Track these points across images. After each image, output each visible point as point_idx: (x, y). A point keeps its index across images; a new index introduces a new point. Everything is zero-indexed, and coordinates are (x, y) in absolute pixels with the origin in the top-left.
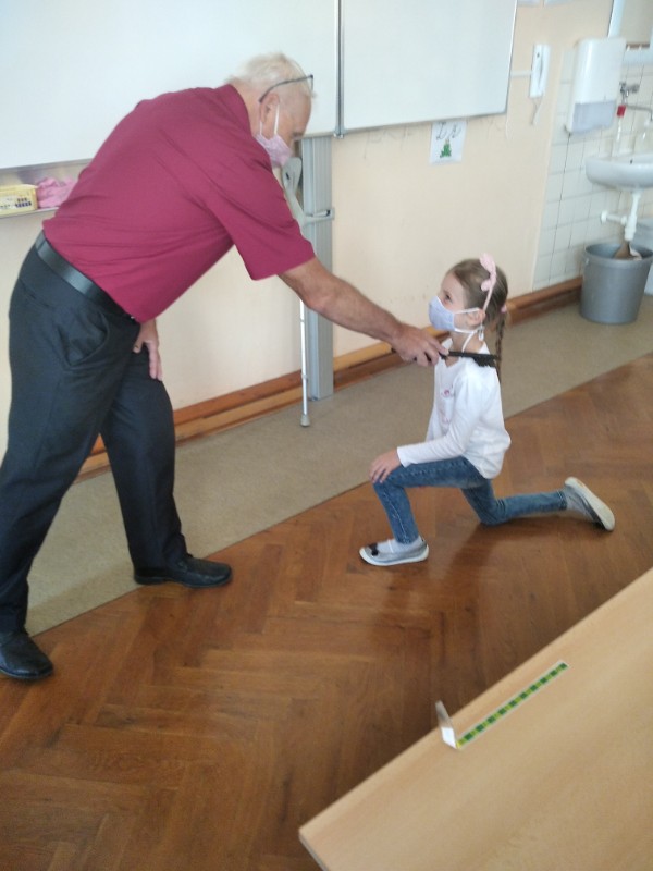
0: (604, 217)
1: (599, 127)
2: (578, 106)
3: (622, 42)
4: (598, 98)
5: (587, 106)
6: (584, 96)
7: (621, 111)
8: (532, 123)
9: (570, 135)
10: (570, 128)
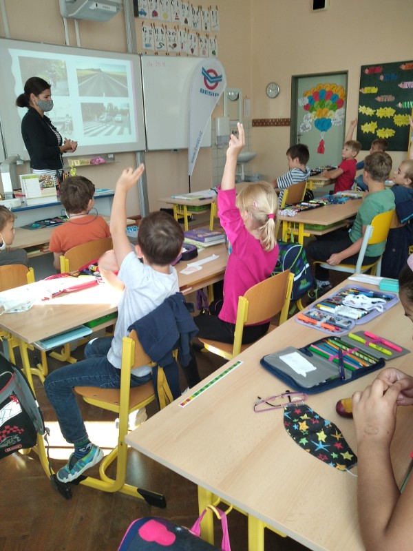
1: (226, 143)
4: (224, 134)
5: (220, 137)
9: (217, 146)
10: (217, 143)
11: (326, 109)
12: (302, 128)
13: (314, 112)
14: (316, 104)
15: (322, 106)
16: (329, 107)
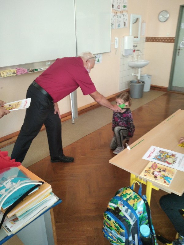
0: (133, 74)
1: (130, 55)
2: (125, 50)
3: (133, 37)
4: (129, 49)
5: (127, 50)
6: (126, 48)
7: (134, 51)
8: (116, 54)
9: (124, 56)
10: (124, 55)
12: (182, 44)
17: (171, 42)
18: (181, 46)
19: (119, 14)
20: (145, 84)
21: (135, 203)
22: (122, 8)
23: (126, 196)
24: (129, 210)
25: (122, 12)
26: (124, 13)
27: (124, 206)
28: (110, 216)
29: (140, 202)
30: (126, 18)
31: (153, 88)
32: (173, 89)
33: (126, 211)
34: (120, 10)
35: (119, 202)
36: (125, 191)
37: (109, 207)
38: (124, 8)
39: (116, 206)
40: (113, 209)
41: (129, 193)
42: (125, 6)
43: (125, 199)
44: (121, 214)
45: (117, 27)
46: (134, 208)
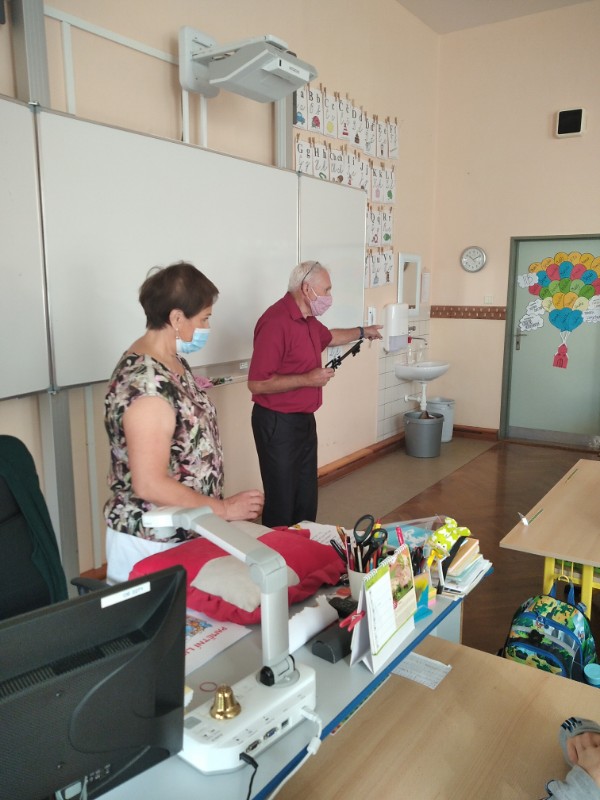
0: (406, 398)
1: (401, 349)
2: (391, 337)
3: (407, 306)
4: (399, 333)
5: (394, 337)
6: (393, 332)
7: (409, 340)
9: (387, 353)
10: (388, 349)
11: (570, 295)
12: (526, 323)
13: (549, 299)
14: (553, 285)
15: (564, 289)
16: (577, 291)
17: (496, 317)
18: (523, 328)
19: (376, 254)
20: (443, 420)
21: (568, 617)
22: (381, 241)
23: (545, 610)
24: (560, 632)
25: (381, 250)
26: (388, 252)
27: (547, 627)
28: (523, 650)
29: (577, 615)
30: (391, 262)
31: (460, 432)
32: (512, 434)
33: (555, 634)
34: (379, 245)
35: (534, 621)
36: (539, 601)
37: (517, 636)
38: (386, 239)
39: (529, 630)
40: (524, 636)
41: (549, 603)
42: (387, 237)
43: (544, 614)
44: (545, 641)
45: (372, 284)
46: (569, 626)
